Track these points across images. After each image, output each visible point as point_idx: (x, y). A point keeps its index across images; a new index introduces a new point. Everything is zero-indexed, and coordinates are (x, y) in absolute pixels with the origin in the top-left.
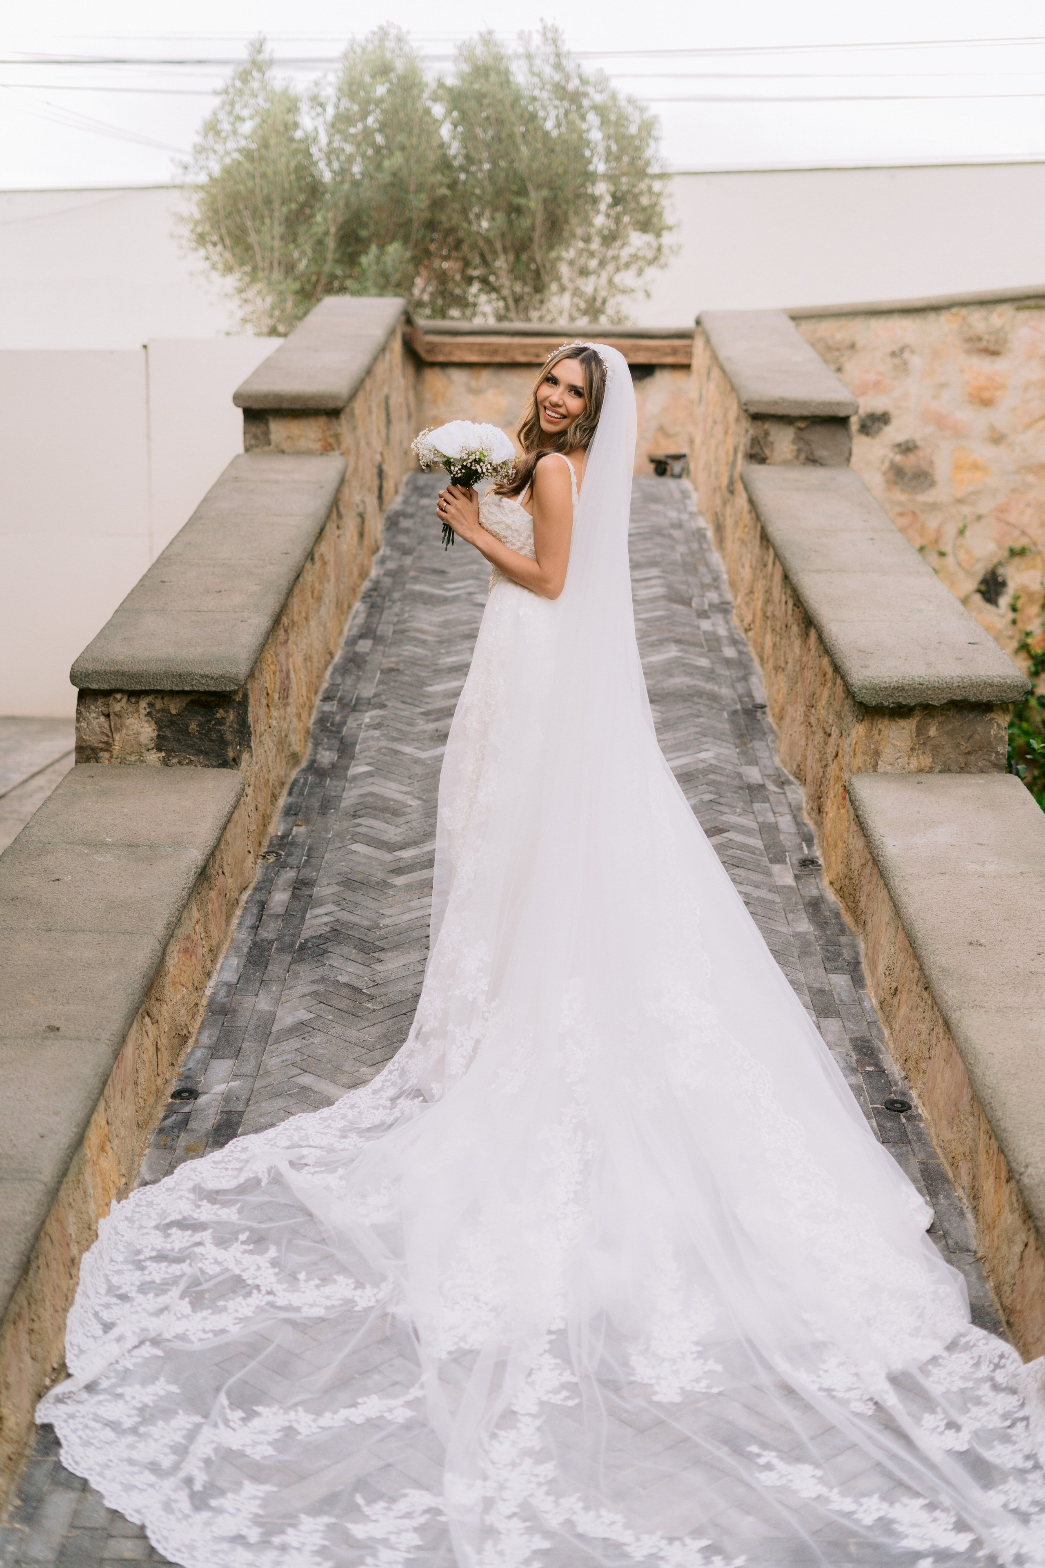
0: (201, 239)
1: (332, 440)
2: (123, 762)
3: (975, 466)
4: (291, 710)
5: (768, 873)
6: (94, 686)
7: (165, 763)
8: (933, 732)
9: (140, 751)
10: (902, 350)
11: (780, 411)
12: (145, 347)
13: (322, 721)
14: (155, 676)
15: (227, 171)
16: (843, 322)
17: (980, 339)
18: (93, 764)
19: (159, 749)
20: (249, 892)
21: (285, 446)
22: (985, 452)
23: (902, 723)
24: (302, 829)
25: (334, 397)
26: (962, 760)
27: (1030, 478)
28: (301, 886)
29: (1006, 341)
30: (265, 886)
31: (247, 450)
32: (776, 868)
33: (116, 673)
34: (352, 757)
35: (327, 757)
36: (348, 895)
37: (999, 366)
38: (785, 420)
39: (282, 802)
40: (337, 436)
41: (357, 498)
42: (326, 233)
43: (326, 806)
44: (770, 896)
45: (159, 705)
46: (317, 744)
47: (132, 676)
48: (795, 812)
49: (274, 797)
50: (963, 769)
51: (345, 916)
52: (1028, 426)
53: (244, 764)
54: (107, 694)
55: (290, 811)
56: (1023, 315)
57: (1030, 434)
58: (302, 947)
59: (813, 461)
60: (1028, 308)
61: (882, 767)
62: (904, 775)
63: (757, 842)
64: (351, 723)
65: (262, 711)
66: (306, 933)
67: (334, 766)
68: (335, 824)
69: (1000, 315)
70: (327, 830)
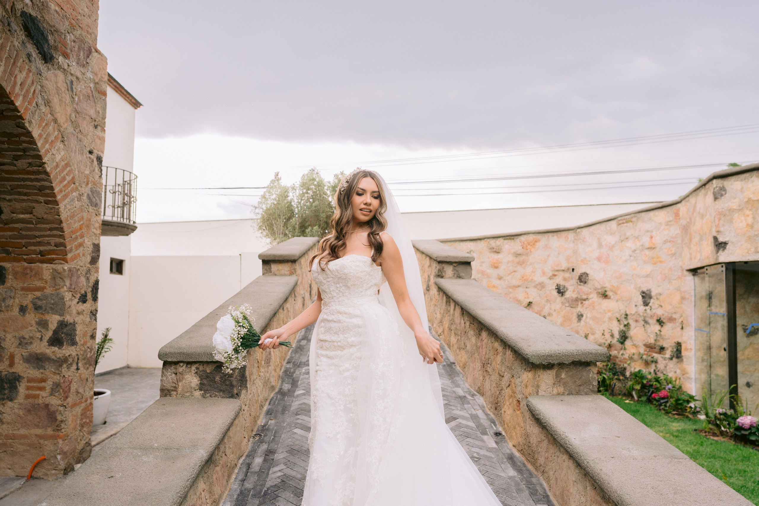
0: (260, 228)
1: (293, 271)
2: (183, 396)
3: (494, 287)
4: (272, 368)
5: (482, 441)
6: (170, 360)
7: (203, 396)
8: (563, 376)
9: (191, 391)
10: (470, 252)
11: (448, 260)
12: (240, 255)
13: (286, 372)
14: (199, 354)
15: (268, 209)
17: (494, 248)
18: (168, 397)
19: (201, 390)
20: (243, 458)
21: (276, 273)
22: (496, 282)
23: (549, 372)
24: (273, 422)
25: (294, 256)
26: (577, 389)
27: (511, 290)
28: (270, 452)
29: (501, 249)
30: (251, 455)
31: (263, 274)
32: (485, 437)
33: (180, 353)
34: (297, 387)
35: (286, 387)
36: (291, 458)
37: (500, 256)
38: (449, 263)
39: (265, 408)
40: (295, 269)
41: (302, 292)
42: (296, 224)
43: (285, 409)
44: (489, 454)
45: (201, 368)
46: (283, 381)
47: (188, 355)
48: (482, 408)
49: (262, 406)
50: (578, 393)
51: (289, 472)
52: (509, 274)
53: (242, 396)
54: (176, 363)
55: (269, 413)
56: (506, 241)
57: (510, 276)
58: (266, 494)
59: (459, 277)
60: (507, 239)
61: (541, 393)
62: (553, 396)
63: (471, 424)
64: (297, 372)
65: (255, 370)
66: (269, 484)
67: (289, 391)
68: (288, 419)
69: (499, 241)
70: (284, 422)
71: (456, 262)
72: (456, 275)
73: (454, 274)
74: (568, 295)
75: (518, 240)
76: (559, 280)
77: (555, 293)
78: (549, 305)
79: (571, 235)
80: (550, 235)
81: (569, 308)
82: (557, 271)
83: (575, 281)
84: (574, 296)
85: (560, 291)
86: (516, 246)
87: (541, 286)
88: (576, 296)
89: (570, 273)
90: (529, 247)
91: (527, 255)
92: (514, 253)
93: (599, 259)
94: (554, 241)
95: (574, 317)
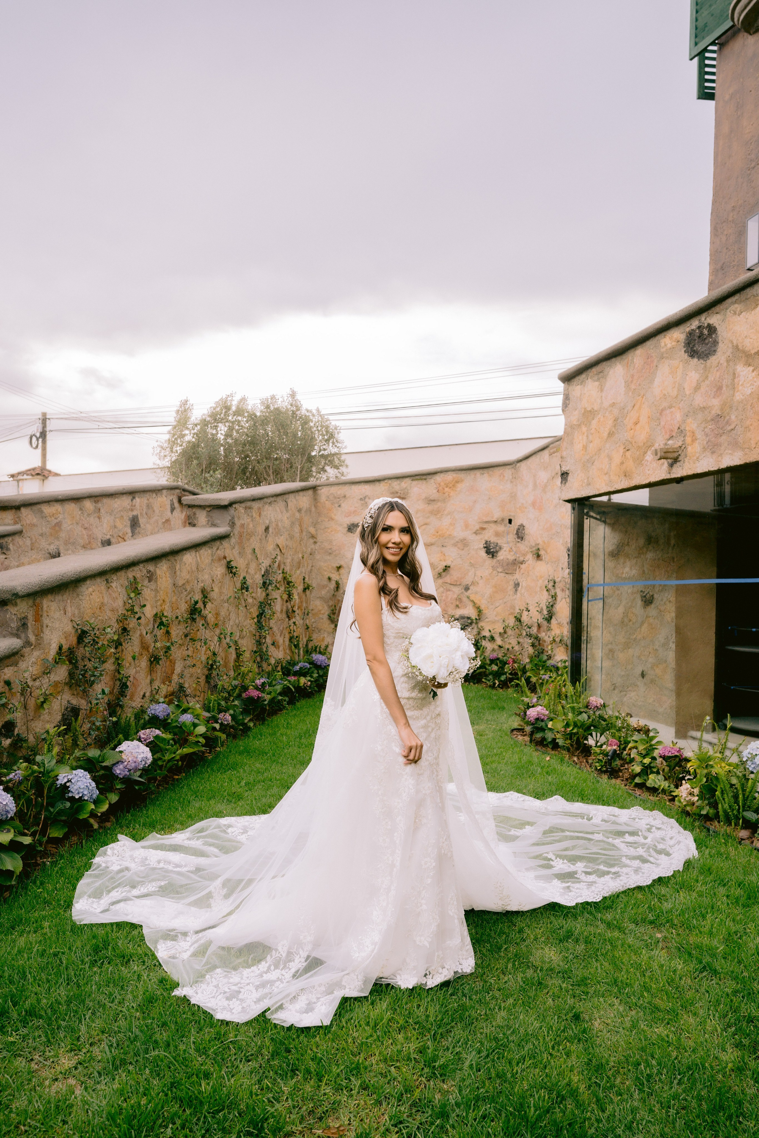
29: (408, 493)
60: (417, 479)
71: (210, 506)
72: (210, 523)
73: (208, 521)
74: (502, 555)
75: (432, 481)
76: (489, 535)
77: (483, 553)
78: (473, 570)
79: (508, 472)
80: (478, 473)
81: (502, 575)
82: (487, 522)
83: (512, 537)
84: (511, 558)
85: (491, 551)
86: (428, 488)
87: (464, 543)
88: (513, 558)
89: (505, 526)
90: (446, 489)
91: (444, 501)
92: (426, 498)
93: (534, 504)
94: (484, 481)
95: (511, 587)
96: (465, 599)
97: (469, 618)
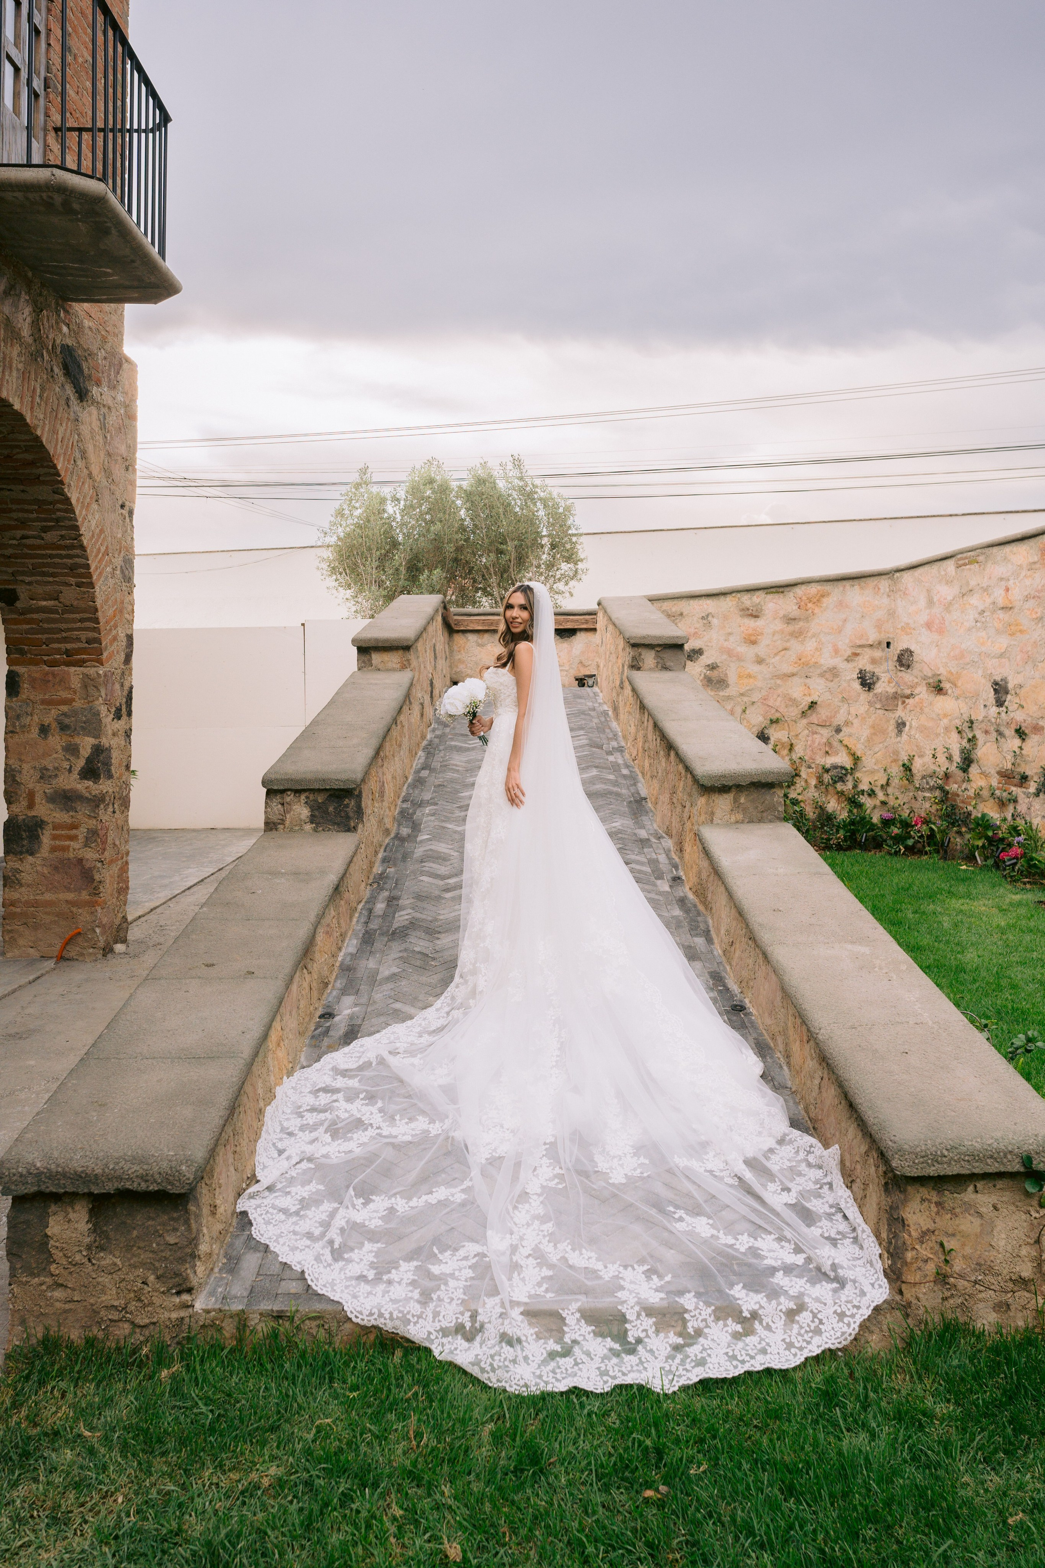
0: (334, 570)
1: (406, 663)
2: (291, 830)
3: (749, 676)
4: (386, 804)
5: (655, 885)
6: (275, 788)
7: (315, 830)
8: (742, 800)
9: (301, 824)
10: (708, 616)
11: (647, 642)
12: (302, 625)
13: (402, 812)
14: (310, 781)
15: (348, 535)
16: (676, 602)
17: (748, 609)
18: (274, 832)
19: (312, 823)
20: (362, 904)
21: (380, 667)
22: (754, 669)
23: (726, 796)
24: (392, 870)
25: (407, 640)
26: (759, 815)
27: (779, 682)
28: (392, 901)
29: (762, 610)
30: (372, 900)
31: (359, 669)
32: (659, 882)
33: (287, 780)
34: (419, 831)
35: (405, 831)
36: (419, 904)
37: (760, 623)
38: (650, 647)
39: (380, 855)
40: (408, 660)
41: (420, 695)
42: (401, 565)
43: (405, 857)
44: (657, 897)
45: (312, 797)
46: (399, 825)
47: (297, 781)
48: (667, 852)
49: (376, 853)
50: (760, 821)
51: (418, 915)
52: (776, 654)
53: (359, 831)
54: (283, 792)
55: (385, 860)
56: (770, 597)
57: (777, 658)
58: (394, 933)
59: (665, 668)
60: (772, 593)
61: (716, 820)
62: (728, 825)
63: (647, 869)
64: (418, 813)
65: (369, 802)
66: (396, 925)
67: (409, 836)
68: (411, 866)
69: (758, 597)
70: (406, 870)
71: (660, 645)
72: (660, 666)
73: (658, 663)
74: (879, 688)
75: (791, 594)
76: (863, 663)
77: (857, 685)
78: (846, 706)
79: (884, 584)
80: (847, 584)
81: (881, 712)
82: (860, 646)
83: (892, 664)
84: (891, 690)
85: (867, 682)
86: (787, 604)
87: (833, 673)
88: (894, 690)
89: (883, 650)
90: (810, 605)
91: (807, 619)
92: (784, 616)
93: (929, 625)
94: (855, 595)
95: (891, 727)
96: (835, 744)
97: (842, 768)
